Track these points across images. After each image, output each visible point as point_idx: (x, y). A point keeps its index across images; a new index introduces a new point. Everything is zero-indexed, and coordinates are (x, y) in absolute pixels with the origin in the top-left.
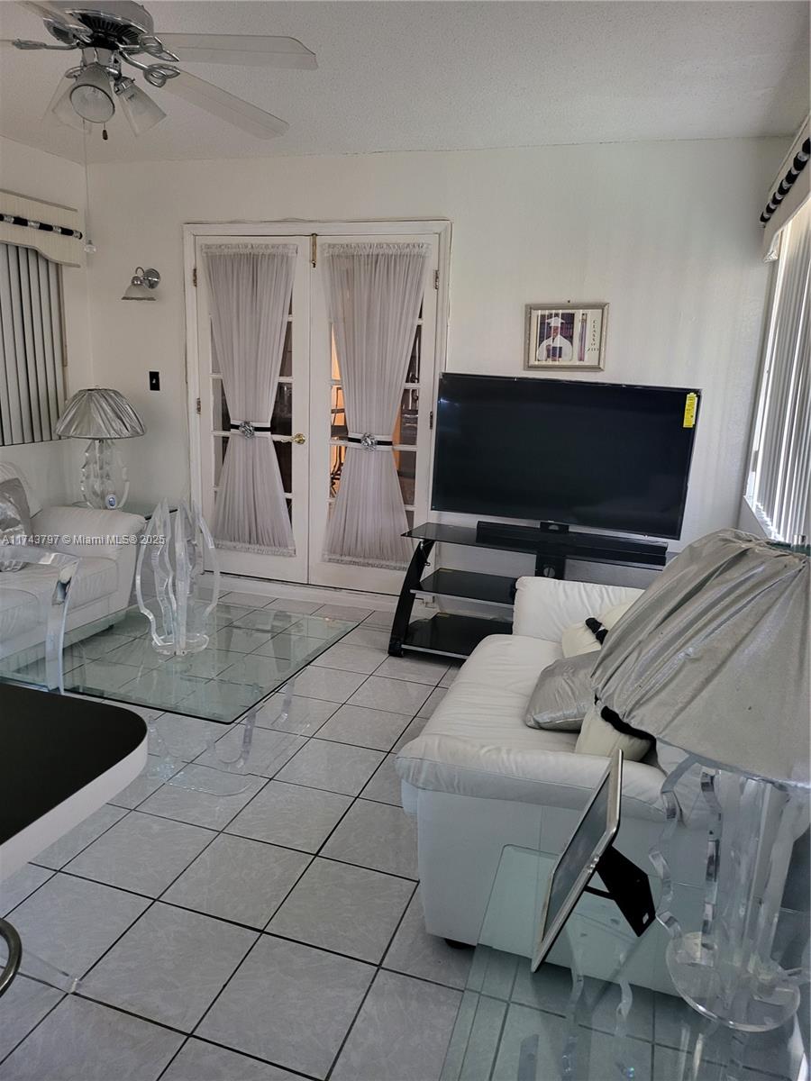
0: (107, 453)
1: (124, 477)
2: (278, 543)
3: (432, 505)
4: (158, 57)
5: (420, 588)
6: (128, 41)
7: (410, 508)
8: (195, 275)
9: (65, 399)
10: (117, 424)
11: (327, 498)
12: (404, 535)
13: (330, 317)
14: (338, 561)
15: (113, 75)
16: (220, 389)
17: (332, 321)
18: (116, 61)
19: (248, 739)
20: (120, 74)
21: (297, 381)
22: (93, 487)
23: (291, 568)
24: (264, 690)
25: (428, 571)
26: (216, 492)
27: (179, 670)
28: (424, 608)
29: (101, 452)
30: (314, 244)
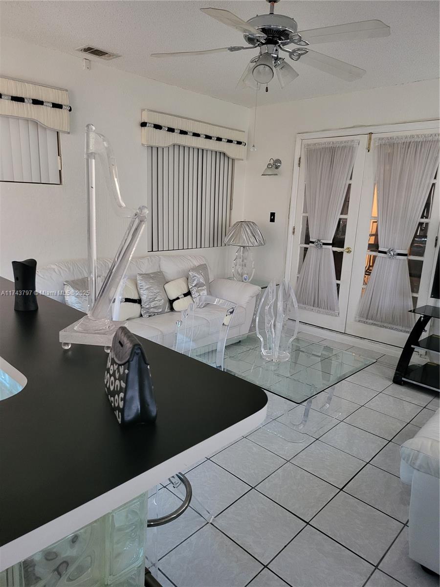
0: (246, 253)
1: (253, 266)
2: (330, 308)
3: (432, 294)
4: (298, 44)
5: (418, 345)
6: (283, 38)
7: (415, 295)
8: (300, 161)
9: (230, 226)
10: (253, 239)
11: (361, 285)
12: (411, 311)
13: (375, 181)
14: (364, 323)
15: (275, 57)
16: (306, 221)
17: (376, 182)
18: (276, 50)
19: (306, 414)
20: (278, 56)
21: (350, 217)
22: (238, 270)
23: (336, 323)
24: (317, 389)
25: (424, 335)
26: (298, 277)
27: (273, 369)
28: (419, 358)
29: (243, 253)
30: (370, 139)
